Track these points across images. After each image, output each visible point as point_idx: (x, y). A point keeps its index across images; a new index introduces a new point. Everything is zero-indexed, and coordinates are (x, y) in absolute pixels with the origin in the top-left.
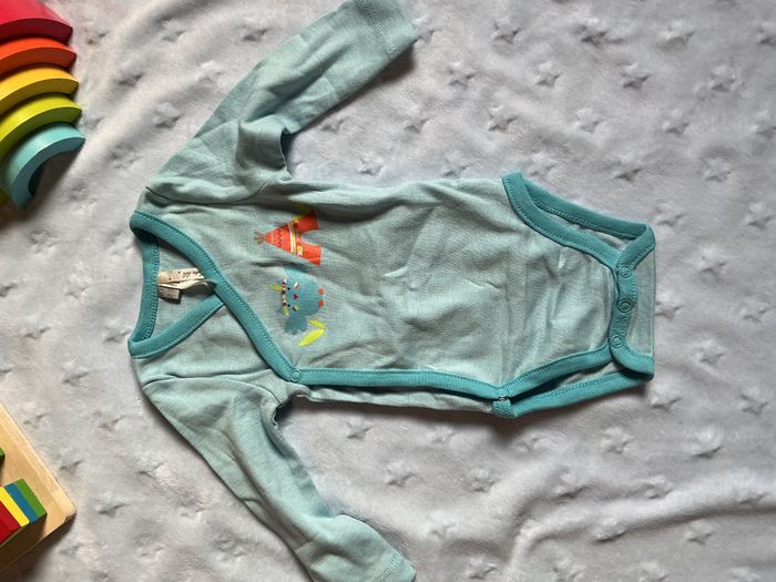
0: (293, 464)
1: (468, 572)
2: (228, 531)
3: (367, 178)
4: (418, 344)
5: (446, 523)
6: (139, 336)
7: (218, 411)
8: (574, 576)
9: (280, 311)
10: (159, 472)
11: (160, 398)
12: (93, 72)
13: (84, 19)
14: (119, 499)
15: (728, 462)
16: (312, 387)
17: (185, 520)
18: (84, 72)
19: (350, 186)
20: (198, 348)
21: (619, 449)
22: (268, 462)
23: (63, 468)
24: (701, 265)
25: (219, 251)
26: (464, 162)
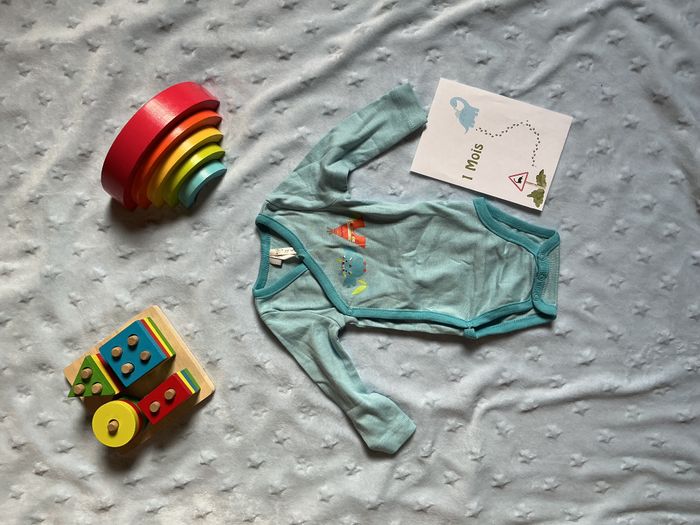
0: (347, 363)
1: (446, 428)
2: (307, 401)
3: (394, 198)
4: (422, 295)
5: (435, 399)
6: (259, 286)
7: (304, 331)
8: (508, 432)
9: (341, 274)
10: (267, 366)
11: (270, 322)
12: (232, 130)
13: (228, 97)
14: (243, 381)
15: (599, 368)
16: (359, 319)
17: (282, 394)
18: (227, 129)
19: (384, 202)
20: (292, 294)
21: (536, 359)
22: (332, 361)
23: (209, 363)
24: (587, 254)
25: (306, 238)
26: (451, 190)
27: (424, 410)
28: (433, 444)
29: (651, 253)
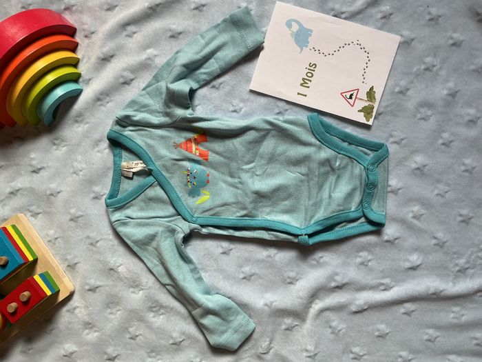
0: (192, 267)
1: (284, 327)
2: (156, 301)
3: (235, 114)
4: (260, 204)
5: (272, 300)
6: (111, 196)
7: (152, 238)
8: (340, 331)
9: (186, 185)
10: (120, 269)
11: (121, 229)
12: (87, 53)
13: (83, 24)
14: (98, 283)
15: (426, 272)
16: (203, 226)
17: (133, 295)
18: (82, 53)
19: (225, 118)
20: (142, 204)
21: (366, 263)
22: (178, 265)
23: (68, 266)
24: (414, 166)
25: (154, 152)
26: (287, 107)
27: (262, 310)
28: (271, 341)
29: (475, 164)
